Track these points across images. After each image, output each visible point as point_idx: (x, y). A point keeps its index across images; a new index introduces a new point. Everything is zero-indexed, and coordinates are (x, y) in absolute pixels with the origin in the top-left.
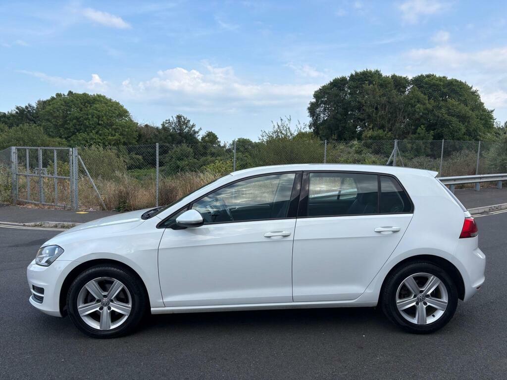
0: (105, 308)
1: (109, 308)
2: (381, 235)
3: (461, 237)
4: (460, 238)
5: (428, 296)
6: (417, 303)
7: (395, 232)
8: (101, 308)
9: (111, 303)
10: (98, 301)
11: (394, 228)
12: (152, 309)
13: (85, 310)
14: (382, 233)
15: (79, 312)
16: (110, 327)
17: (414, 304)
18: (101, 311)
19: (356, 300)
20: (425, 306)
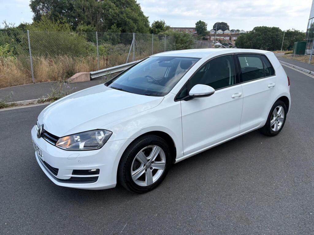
1: (151, 168)
8: (146, 171)
9: (152, 164)
10: (144, 165)
11: (274, 84)
12: (177, 160)
14: (270, 88)
15: (132, 178)
19: (259, 126)
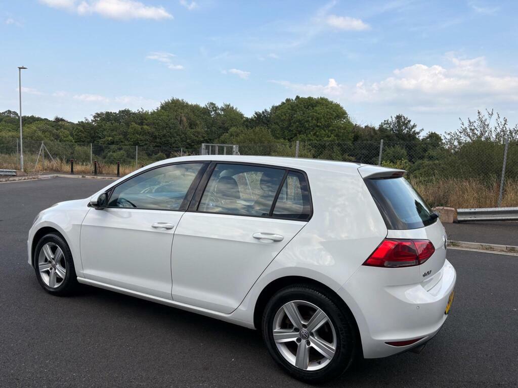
0: (53, 269)
1: (55, 270)
2: (259, 243)
3: (365, 264)
4: (362, 265)
5: (312, 334)
6: (299, 340)
7: (276, 241)
8: (51, 269)
9: (56, 266)
10: (50, 262)
11: (276, 236)
12: (78, 278)
13: (43, 267)
14: (261, 240)
15: (39, 268)
16: (54, 286)
17: (294, 339)
18: (50, 271)
19: (231, 315)
20: (307, 347)
